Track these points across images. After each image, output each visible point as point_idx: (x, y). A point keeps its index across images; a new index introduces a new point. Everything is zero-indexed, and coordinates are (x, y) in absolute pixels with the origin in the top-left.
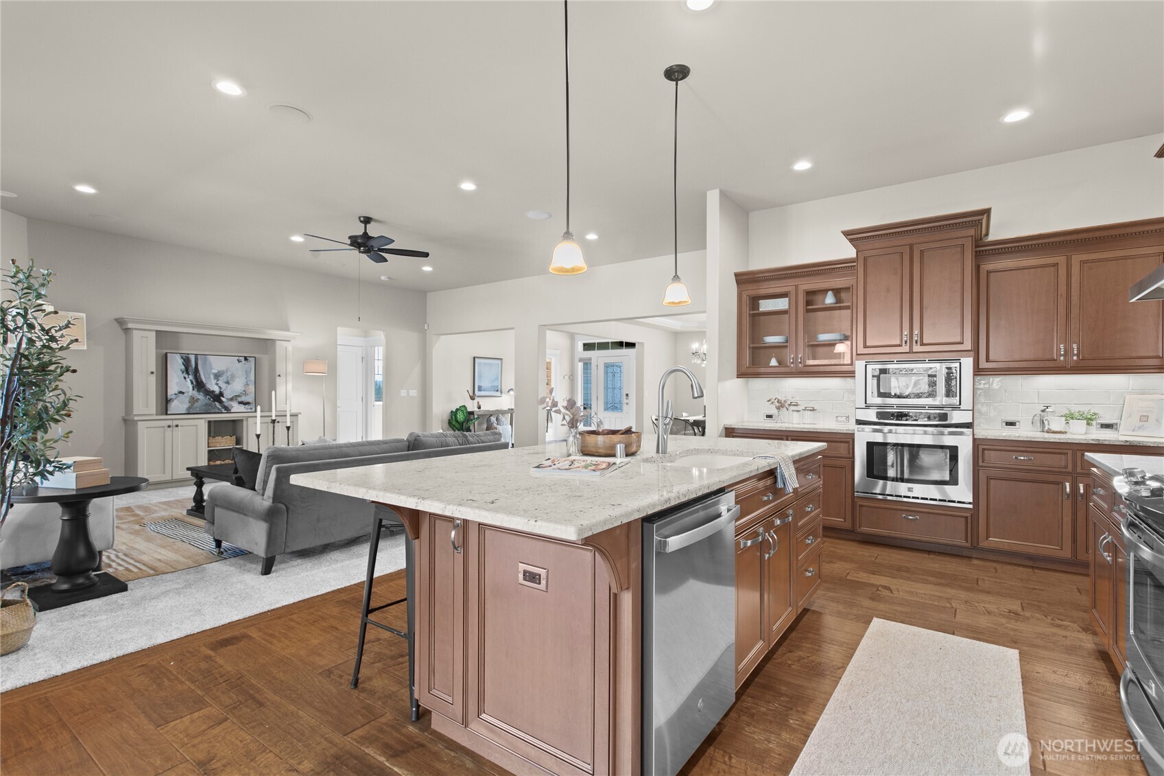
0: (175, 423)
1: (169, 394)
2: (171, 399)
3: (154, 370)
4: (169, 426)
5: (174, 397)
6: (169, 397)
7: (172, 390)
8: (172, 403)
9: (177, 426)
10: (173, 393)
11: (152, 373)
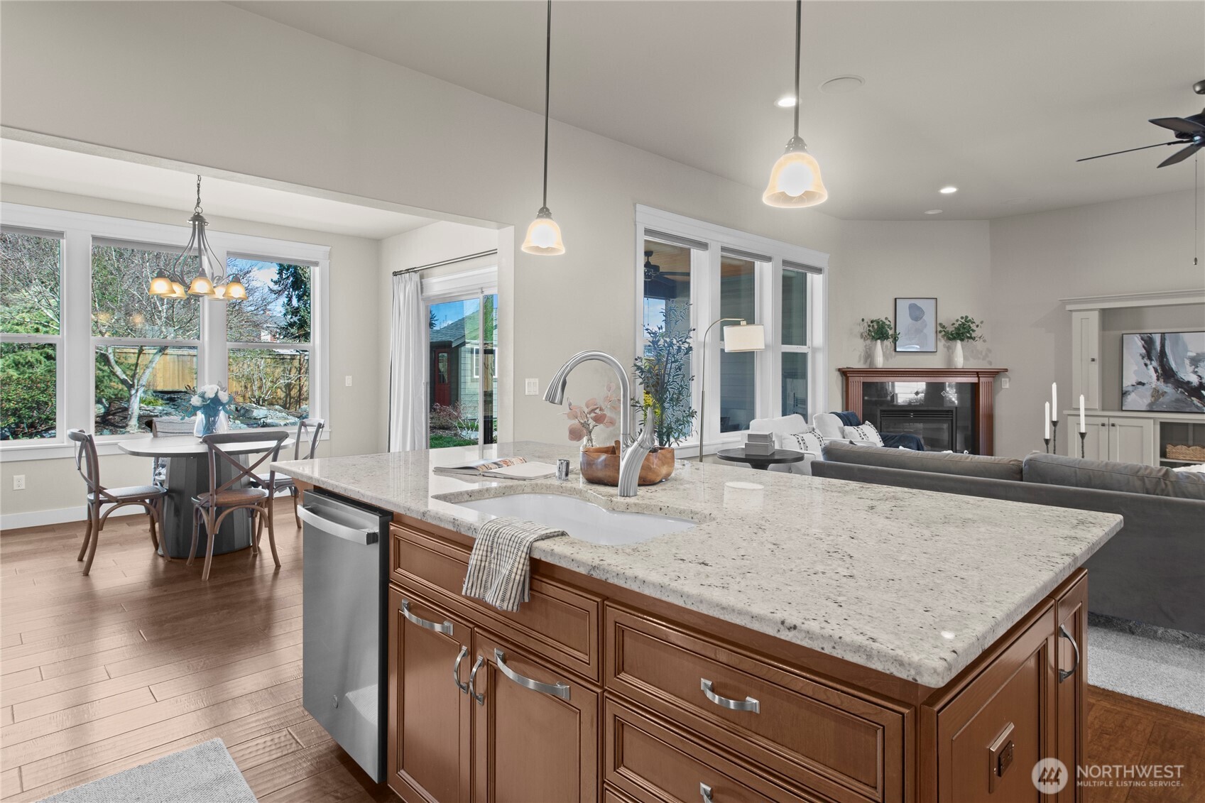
0: (1112, 421)
1: (1124, 385)
2: (1127, 392)
3: (1096, 356)
4: (1103, 425)
5: (1130, 389)
6: (1124, 389)
7: (1129, 379)
8: (1129, 396)
9: (1113, 425)
10: (1130, 384)
11: (1093, 360)
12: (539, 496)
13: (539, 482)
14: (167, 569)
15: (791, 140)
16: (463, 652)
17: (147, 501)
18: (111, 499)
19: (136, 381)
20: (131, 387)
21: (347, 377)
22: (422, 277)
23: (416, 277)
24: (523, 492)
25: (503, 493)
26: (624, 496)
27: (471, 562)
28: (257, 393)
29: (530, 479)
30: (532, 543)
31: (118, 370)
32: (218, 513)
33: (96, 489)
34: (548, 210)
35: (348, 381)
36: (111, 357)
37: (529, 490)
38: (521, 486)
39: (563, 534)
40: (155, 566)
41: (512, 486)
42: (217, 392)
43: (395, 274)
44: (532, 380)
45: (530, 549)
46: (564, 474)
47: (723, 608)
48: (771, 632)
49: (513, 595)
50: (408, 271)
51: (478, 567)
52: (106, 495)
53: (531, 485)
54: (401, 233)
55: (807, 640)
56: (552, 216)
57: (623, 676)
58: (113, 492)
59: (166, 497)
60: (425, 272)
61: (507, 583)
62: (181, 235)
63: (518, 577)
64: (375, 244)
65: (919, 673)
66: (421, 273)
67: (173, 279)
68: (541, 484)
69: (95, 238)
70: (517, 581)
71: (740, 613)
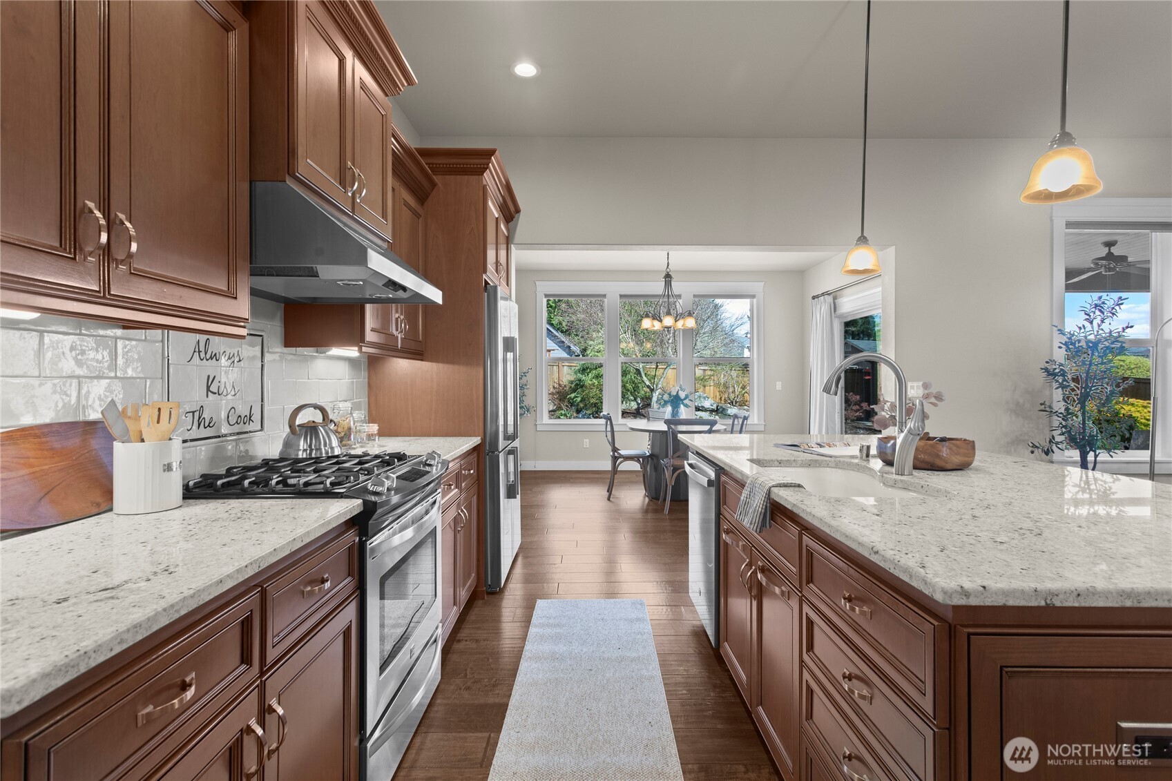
12: (840, 471)
13: (841, 459)
14: (648, 505)
15: (1056, 137)
16: (746, 563)
17: (641, 460)
18: (621, 456)
19: (655, 386)
20: (652, 390)
21: (777, 383)
22: (835, 298)
23: (829, 299)
24: (828, 466)
25: (809, 464)
26: (898, 474)
27: (742, 498)
28: (732, 396)
29: (836, 457)
30: (770, 488)
31: (645, 378)
32: (674, 471)
33: (615, 450)
34: (865, 238)
35: (779, 386)
36: (641, 370)
37: (834, 465)
38: (826, 461)
39: (799, 486)
40: (644, 501)
41: (817, 460)
42: (678, 392)
43: (814, 298)
44: (915, 384)
45: (769, 492)
46: (864, 455)
47: (847, 536)
48: (866, 554)
49: (757, 521)
50: (823, 294)
51: (744, 502)
52: (619, 453)
53: (835, 461)
54: (816, 265)
55: (882, 562)
56: (870, 242)
57: (811, 585)
58: (623, 452)
59: (650, 459)
60: (838, 293)
61: (754, 512)
62: (658, 287)
63: (760, 509)
64: (800, 274)
65: (934, 591)
66: (834, 295)
67: (654, 318)
68: (843, 461)
69: (621, 296)
70: (759, 512)
71: (854, 540)
